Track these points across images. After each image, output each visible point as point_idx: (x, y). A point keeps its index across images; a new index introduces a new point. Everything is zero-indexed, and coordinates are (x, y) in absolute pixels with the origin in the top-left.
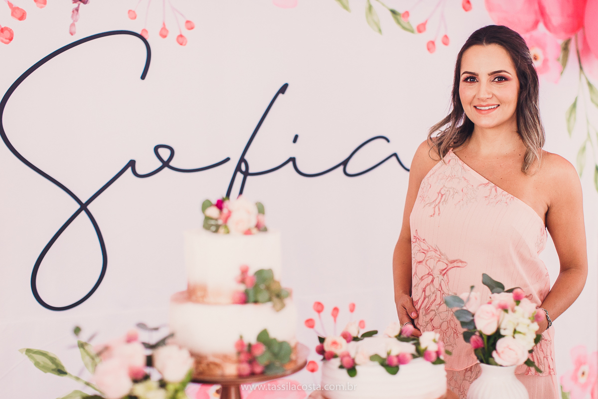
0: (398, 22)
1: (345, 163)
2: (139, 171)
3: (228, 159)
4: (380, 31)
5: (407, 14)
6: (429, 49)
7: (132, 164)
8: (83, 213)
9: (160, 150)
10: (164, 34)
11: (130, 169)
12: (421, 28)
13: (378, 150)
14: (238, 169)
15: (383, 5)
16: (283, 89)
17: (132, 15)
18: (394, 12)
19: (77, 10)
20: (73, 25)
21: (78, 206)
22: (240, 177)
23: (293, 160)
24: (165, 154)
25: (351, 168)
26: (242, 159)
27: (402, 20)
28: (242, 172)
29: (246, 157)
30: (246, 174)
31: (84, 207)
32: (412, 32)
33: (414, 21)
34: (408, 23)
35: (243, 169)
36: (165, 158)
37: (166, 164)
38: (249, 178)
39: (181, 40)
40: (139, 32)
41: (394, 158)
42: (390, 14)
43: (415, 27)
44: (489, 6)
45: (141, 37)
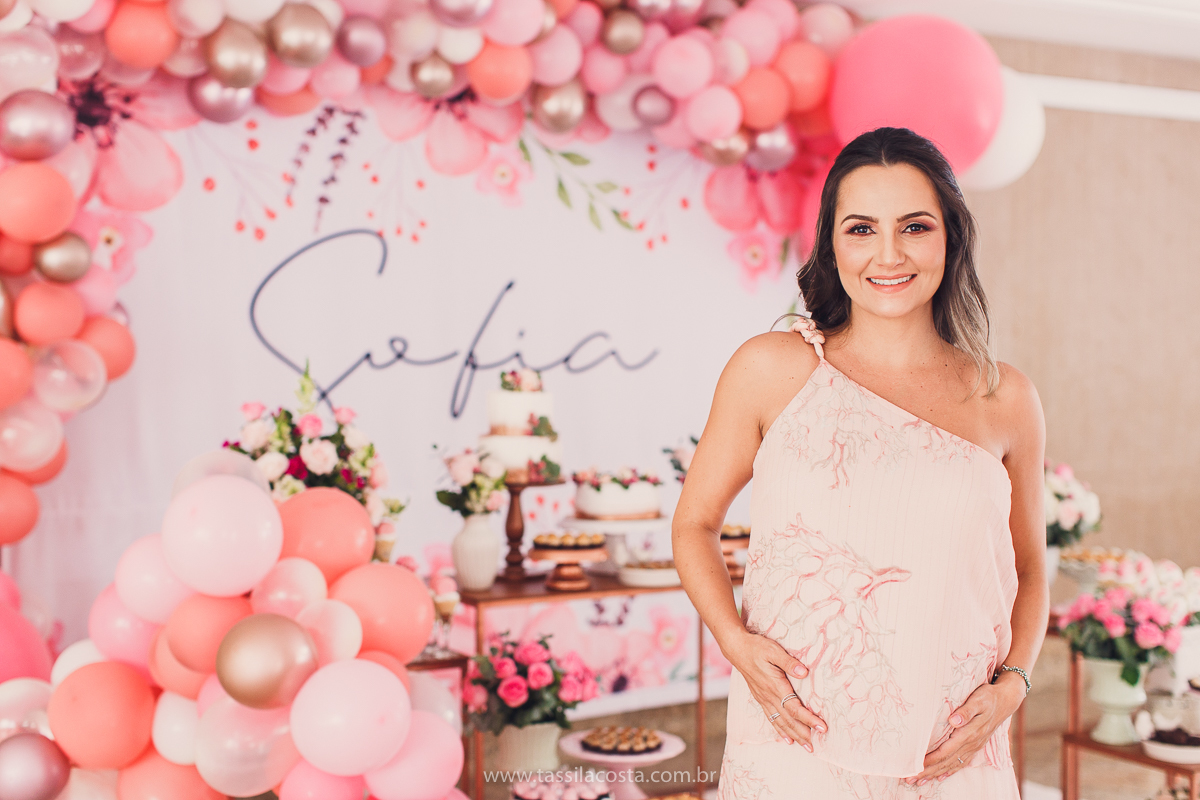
0: (620, 222)
1: (567, 360)
2: (375, 362)
4: (600, 228)
5: (626, 214)
6: (647, 248)
7: (368, 356)
8: (323, 401)
9: (395, 343)
10: (399, 232)
11: (366, 361)
12: (641, 226)
13: (597, 348)
14: (467, 362)
15: (606, 205)
16: (510, 286)
18: (614, 212)
19: (320, 211)
20: (317, 224)
22: (469, 370)
23: (518, 355)
24: (399, 346)
25: (573, 364)
26: (471, 354)
27: (623, 220)
28: (471, 365)
29: (475, 351)
30: (475, 367)
31: (324, 395)
32: (633, 229)
33: (634, 220)
34: (630, 221)
35: (472, 362)
36: (399, 350)
37: (400, 356)
38: (477, 371)
39: (415, 238)
40: (377, 231)
41: (612, 356)
42: (612, 214)
43: (635, 225)
44: (709, 204)
45: (380, 235)
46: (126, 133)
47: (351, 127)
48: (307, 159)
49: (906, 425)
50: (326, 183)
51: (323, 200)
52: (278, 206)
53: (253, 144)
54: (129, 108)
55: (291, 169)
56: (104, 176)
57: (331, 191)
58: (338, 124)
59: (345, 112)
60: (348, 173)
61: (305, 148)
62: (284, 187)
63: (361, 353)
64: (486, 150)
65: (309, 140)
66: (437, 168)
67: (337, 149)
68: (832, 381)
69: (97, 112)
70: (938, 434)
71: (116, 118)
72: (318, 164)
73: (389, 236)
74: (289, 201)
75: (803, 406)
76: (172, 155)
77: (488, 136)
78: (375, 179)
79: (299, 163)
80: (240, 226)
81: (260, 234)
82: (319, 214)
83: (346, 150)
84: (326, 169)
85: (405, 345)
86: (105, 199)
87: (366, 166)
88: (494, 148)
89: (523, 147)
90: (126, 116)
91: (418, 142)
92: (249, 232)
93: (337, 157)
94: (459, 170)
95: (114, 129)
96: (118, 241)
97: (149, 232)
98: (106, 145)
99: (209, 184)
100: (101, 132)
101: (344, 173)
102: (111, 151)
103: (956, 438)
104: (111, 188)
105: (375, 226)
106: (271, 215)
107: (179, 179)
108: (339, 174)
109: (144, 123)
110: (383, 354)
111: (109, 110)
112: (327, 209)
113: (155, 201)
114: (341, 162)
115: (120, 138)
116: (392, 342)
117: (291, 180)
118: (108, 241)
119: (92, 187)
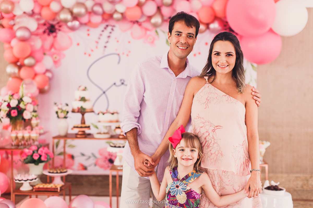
7: (115, 84)
10: (123, 54)
17: (116, 50)
20: (104, 53)
24: (122, 81)
31: (104, 93)
37: (123, 84)
39: (127, 55)
45: (118, 55)
46: (60, 34)
47: (112, 29)
48: (102, 37)
49: (223, 96)
50: (106, 43)
51: (105, 47)
52: (94, 49)
53: (88, 35)
54: (61, 28)
55: (97, 40)
57: (107, 45)
58: (109, 29)
59: (111, 26)
60: (112, 40)
61: (101, 35)
62: (96, 44)
63: (113, 83)
64: (146, 33)
65: (102, 33)
66: (134, 38)
67: (109, 35)
68: (208, 87)
69: (53, 30)
70: (230, 97)
71: (57, 31)
72: (104, 38)
73: (121, 55)
74: (97, 47)
75: (202, 91)
76: (70, 38)
77: (147, 29)
78: (118, 41)
79: (99, 38)
80: (85, 54)
81: (90, 55)
82: (104, 50)
83: (111, 35)
84: (106, 39)
85: (124, 81)
86: (55, 49)
87: (116, 38)
88: (148, 33)
89: (156, 32)
90: (60, 30)
91: (129, 32)
92: (87, 55)
93: (109, 37)
94: (139, 38)
95: (56, 33)
96: (58, 58)
97: (64, 56)
98: (55, 37)
99: (78, 44)
100: (54, 34)
101: (111, 40)
103: (234, 99)
104: (56, 45)
105: (117, 52)
106: (92, 51)
107: (71, 44)
108: (109, 41)
109: (64, 32)
110: (118, 83)
111: (56, 29)
112: (106, 49)
113: (66, 49)
115: (58, 35)
116: (121, 80)
117: (97, 42)
118: (56, 58)
119: (52, 46)
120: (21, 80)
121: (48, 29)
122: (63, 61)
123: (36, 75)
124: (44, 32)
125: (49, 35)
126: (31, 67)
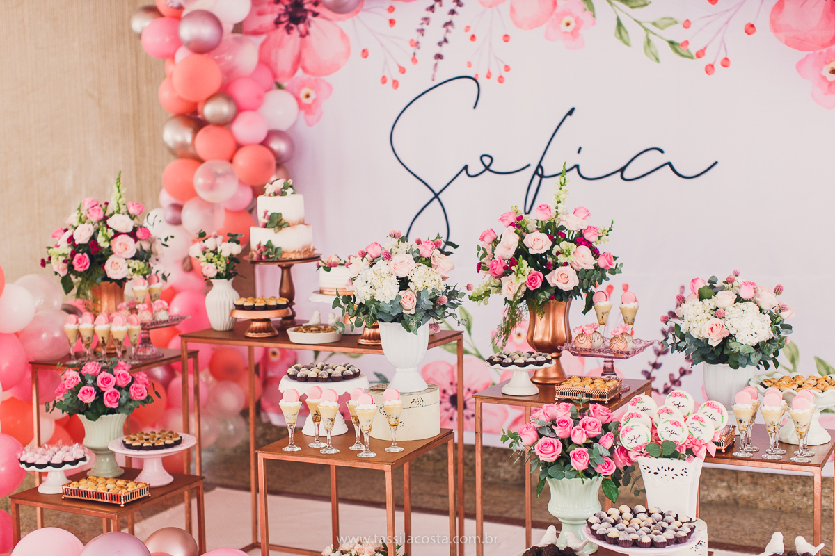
0: (677, 51)
1: (622, 170)
2: (471, 173)
3: (529, 165)
4: (657, 60)
5: (687, 43)
6: (707, 72)
7: (466, 168)
8: (436, 200)
9: (484, 159)
10: (488, 77)
11: (464, 172)
12: (700, 54)
14: (536, 173)
15: (661, 38)
16: (571, 113)
17: (469, 65)
18: (672, 43)
19: (436, 65)
20: (434, 75)
21: (433, 195)
22: (537, 178)
23: (577, 166)
24: (487, 161)
25: (627, 174)
26: (540, 166)
27: (681, 50)
28: (539, 175)
29: (542, 164)
30: (542, 176)
31: (436, 196)
32: (691, 57)
33: (693, 48)
34: (688, 50)
35: (539, 173)
36: (487, 164)
37: (487, 168)
38: (544, 180)
39: (501, 79)
40: (473, 76)
41: (668, 166)
42: (667, 44)
43: (694, 54)
44: (775, 27)
45: (475, 80)
46: (316, 25)
47: (457, 1)
48: (429, 28)
50: (440, 44)
51: (439, 56)
52: (407, 64)
53: (392, 22)
54: (317, 9)
55: (416, 36)
56: (304, 55)
57: (443, 50)
60: (456, 35)
61: (426, 20)
62: (412, 50)
63: (460, 166)
64: (555, 5)
65: (429, 14)
66: (518, 25)
67: (448, 18)
69: (299, 14)
71: (310, 16)
72: (435, 31)
73: (482, 80)
74: (414, 60)
76: (343, 35)
78: (473, 38)
79: (421, 31)
80: (384, 80)
81: (396, 84)
82: (435, 67)
83: (454, 18)
84: (440, 34)
85: (491, 159)
86: (304, 69)
87: (468, 29)
88: (562, 2)
90: (316, 15)
91: (505, 6)
92: (390, 82)
93: (449, 24)
94: (535, 24)
95: (309, 24)
96: (313, 96)
97: (330, 87)
98: (304, 35)
99: (365, 53)
100: (301, 26)
101: (453, 35)
102: (308, 37)
104: (308, 62)
105: (472, 72)
106: (403, 70)
107: (348, 52)
108: (449, 37)
110: (475, 167)
111: (306, 11)
112: (440, 61)
113: (333, 68)
114: (450, 28)
115: (312, 29)
116: (481, 158)
117: (416, 44)
118: (308, 96)
119: (298, 61)
120: (200, 161)
121: (286, 13)
122: (326, 105)
123: (239, 146)
124: (277, 23)
125: (289, 30)
126: (225, 124)
